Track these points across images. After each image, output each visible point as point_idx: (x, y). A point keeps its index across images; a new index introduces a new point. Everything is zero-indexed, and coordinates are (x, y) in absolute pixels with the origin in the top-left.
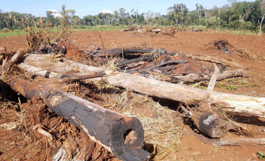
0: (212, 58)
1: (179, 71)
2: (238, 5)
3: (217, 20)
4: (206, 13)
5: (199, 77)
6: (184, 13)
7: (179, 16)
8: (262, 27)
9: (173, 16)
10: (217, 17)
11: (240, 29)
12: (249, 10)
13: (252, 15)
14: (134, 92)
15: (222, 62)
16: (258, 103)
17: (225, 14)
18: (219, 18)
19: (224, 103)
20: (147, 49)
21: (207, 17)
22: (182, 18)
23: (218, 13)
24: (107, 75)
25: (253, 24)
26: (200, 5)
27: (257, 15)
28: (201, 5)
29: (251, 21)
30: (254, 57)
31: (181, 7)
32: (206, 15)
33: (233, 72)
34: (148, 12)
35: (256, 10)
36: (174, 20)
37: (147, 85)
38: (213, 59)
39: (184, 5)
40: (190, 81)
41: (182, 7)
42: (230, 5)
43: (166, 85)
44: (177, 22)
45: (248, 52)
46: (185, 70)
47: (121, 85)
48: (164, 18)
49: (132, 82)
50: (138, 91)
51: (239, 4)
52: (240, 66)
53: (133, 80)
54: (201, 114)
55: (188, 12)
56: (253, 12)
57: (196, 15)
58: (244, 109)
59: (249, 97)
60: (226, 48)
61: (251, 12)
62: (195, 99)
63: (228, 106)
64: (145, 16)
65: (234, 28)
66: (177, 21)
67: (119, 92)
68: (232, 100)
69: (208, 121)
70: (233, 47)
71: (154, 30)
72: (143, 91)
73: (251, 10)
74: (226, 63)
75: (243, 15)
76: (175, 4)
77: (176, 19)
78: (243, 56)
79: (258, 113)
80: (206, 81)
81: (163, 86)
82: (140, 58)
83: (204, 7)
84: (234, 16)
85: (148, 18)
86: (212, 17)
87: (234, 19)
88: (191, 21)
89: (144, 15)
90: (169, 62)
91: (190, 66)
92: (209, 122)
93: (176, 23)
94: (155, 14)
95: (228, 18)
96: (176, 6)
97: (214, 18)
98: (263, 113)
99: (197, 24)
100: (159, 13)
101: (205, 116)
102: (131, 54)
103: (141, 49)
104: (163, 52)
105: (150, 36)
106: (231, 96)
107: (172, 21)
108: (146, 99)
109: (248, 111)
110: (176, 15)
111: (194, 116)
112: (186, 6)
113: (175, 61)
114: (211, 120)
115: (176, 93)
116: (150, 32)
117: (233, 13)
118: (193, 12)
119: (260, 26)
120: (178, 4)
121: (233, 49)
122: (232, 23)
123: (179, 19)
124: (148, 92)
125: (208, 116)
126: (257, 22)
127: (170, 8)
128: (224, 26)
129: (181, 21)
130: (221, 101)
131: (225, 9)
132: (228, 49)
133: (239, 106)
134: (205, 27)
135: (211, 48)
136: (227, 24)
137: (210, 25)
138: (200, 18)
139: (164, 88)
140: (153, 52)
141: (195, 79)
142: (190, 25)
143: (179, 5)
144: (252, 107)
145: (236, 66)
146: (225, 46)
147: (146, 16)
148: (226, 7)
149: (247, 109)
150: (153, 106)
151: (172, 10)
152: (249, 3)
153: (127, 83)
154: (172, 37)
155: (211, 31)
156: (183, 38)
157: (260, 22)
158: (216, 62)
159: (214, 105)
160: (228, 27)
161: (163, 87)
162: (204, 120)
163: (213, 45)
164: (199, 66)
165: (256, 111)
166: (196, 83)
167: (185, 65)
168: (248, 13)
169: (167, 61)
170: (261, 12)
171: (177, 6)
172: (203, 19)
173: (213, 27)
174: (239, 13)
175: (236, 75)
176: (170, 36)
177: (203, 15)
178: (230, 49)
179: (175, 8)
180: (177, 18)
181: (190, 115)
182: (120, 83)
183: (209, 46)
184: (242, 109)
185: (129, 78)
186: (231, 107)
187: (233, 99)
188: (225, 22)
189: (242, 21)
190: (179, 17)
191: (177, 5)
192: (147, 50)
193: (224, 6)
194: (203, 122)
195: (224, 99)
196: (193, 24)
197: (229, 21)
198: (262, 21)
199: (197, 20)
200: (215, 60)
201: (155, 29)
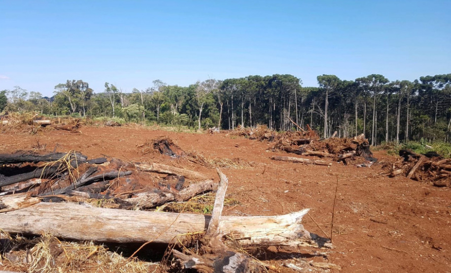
0: (159, 166)
1: (121, 191)
2: (167, 90)
3: (139, 109)
4: (122, 99)
5: (161, 197)
6: (86, 96)
7: (77, 100)
8: (201, 123)
9: (66, 99)
10: (139, 105)
11: (173, 124)
12: (183, 97)
13: (187, 105)
14: (61, 239)
15: (175, 171)
16: (278, 225)
17: (151, 101)
18: (142, 107)
19: (235, 232)
20: (48, 154)
21: (124, 105)
22: (83, 104)
23: (141, 99)
24: (10, 208)
25: (190, 118)
26: (112, 85)
27: (193, 105)
28: (114, 85)
29: (186, 113)
30: (211, 162)
31: (79, 86)
32: (122, 101)
33: (202, 186)
34: (15, 89)
35: (191, 99)
36: (69, 106)
37: (94, 220)
38: (161, 167)
39: (85, 83)
40: (147, 206)
41: (81, 85)
42: (157, 90)
43: (131, 216)
44: (74, 111)
45: (203, 156)
46: (132, 188)
47: (27, 229)
48: (49, 103)
49: (57, 218)
50: (71, 236)
51: (169, 88)
52: (201, 176)
53: (59, 214)
54: (212, 257)
55: (92, 95)
56: (187, 101)
57: (106, 101)
58: (263, 237)
59: (265, 218)
60: (171, 150)
61: (185, 101)
62: (195, 233)
63: (242, 237)
64: (8, 97)
65: (165, 123)
66: (74, 108)
67: (25, 245)
68: (245, 226)
69: (232, 267)
70: (180, 149)
71: (37, 121)
72: (84, 234)
73: (185, 99)
74: (181, 173)
75: (175, 105)
76: (69, 80)
77: (71, 104)
78: (197, 162)
79: (282, 240)
80: (172, 202)
81: (127, 218)
82: (38, 171)
83: (118, 88)
84: (163, 105)
85: (15, 101)
86: (132, 105)
87: (163, 110)
88: (98, 110)
89: (6, 94)
90: (98, 175)
91: (137, 180)
92: (234, 268)
93: (72, 111)
94: (29, 94)
95: (156, 107)
96: (71, 83)
97: (135, 106)
98: (287, 238)
99: (110, 114)
100: (38, 93)
101: (222, 259)
102: (8, 166)
103: (36, 155)
104: (83, 159)
105: (30, 132)
106: (242, 220)
107: (65, 108)
108: (95, 249)
109: (268, 240)
110: (72, 99)
111: (203, 263)
112: (88, 85)
113: (109, 174)
114: (237, 264)
115: (154, 227)
116: (30, 124)
117: (162, 101)
118: (101, 95)
119: (199, 121)
120: (74, 81)
121: (180, 152)
122: (161, 114)
123: (77, 105)
124: (96, 234)
125: (229, 257)
126: (194, 115)
127: (60, 86)
128: (151, 119)
129: (82, 108)
130: (231, 229)
131: (150, 95)
132: (174, 153)
133: (256, 234)
134: (123, 120)
135: (149, 152)
136: (155, 116)
137: (130, 117)
138: (113, 105)
139: (129, 222)
140: (64, 159)
141: (154, 201)
142: (97, 116)
143: (76, 82)
144: (272, 232)
145: (197, 177)
146: (170, 147)
147: (12, 97)
148: (150, 91)
149: (267, 236)
150: (110, 261)
151: (63, 89)
152: (182, 89)
153: (44, 222)
154: (75, 134)
155: (135, 126)
156: (96, 137)
157: (198, 115)
158: (166, 171)
159: (225, 238)
160: (157, 120)
161: (127, 220)
162: (224, 267)
163: (151, 147)
164: (150, 179)
165: (278, 236)
166: (157, 207)
167: (128, 179)
168: (181, 103)
169: (91, 174)
170: (198, 101)
171: (73, 84)
172: (119, 107)
173: (135, 119)
174: (170, 101)
175: (205, 190)
176: (71, 132)
177: (118, 101)
178: (176, 152)
179: (68, 86)
180: (74, 103)
181: (194, 263)
182: (26, 225)
183: (146, 147)
184: (261, 238)
185: (49, 210)
186: (247, 236)
187: (246, 224)
188: (151, 114)
189: (175, 113)
190: (78, 102)
191: (72, 81)
192: (50, 156)
193: (148, 90)
194: (224, 271)
195: (234, 225)
196: (102, 115)
197: (158, 113)
198: (200, 115)
199: (109, 108)
200: (164, 169)
201: (40, 119)
